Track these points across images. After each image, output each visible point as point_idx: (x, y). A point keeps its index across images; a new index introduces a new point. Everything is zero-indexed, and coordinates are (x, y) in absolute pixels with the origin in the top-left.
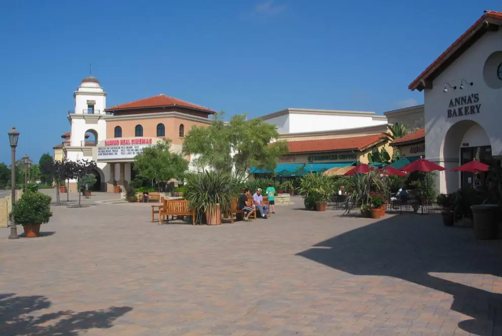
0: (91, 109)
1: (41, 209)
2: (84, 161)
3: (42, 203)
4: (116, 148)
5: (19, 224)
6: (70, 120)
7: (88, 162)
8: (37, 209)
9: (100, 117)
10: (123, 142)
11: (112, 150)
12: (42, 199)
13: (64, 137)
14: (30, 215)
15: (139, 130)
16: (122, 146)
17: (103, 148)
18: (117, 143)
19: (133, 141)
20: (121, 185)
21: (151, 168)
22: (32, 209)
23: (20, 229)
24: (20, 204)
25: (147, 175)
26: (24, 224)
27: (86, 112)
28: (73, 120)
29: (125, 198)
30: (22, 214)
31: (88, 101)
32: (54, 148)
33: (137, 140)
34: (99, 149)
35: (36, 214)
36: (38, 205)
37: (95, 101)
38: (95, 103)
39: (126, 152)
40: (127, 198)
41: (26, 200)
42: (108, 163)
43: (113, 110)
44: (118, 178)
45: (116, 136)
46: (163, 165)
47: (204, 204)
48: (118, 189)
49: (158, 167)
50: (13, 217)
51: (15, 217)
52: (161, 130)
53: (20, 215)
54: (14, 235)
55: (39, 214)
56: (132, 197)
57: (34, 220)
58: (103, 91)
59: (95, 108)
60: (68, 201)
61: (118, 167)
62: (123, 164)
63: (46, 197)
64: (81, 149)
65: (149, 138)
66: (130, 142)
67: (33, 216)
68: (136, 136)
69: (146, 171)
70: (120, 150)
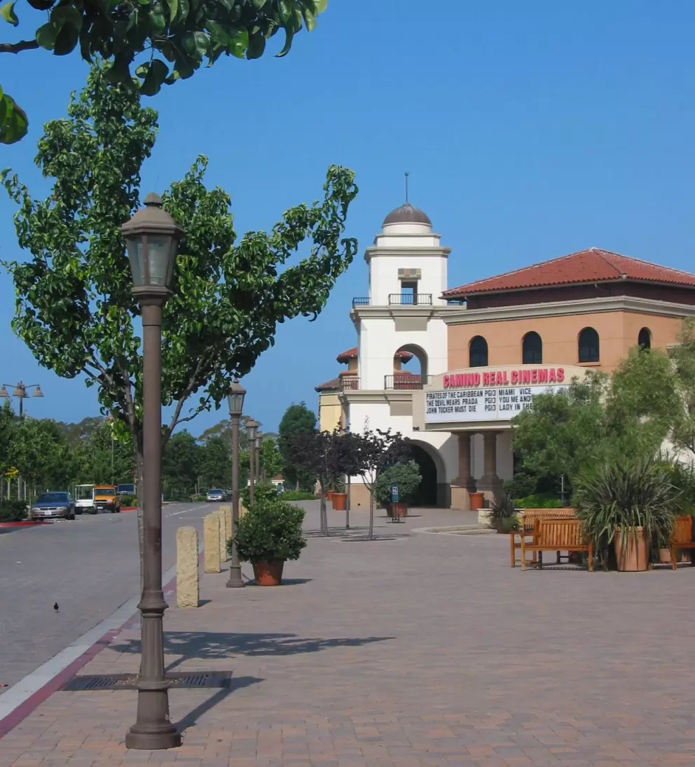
0: (410, 290)
1: (285, 533)
2: (381, 433)
3: (287, 521)
4: (472, 394)
5: (246, 560)
6: (356, 319)
7: (391, 434)
8: (278, 533)
9: (432, 314)
10: (490, 379)
11: (461, 399)
12: (286, 514)
13: (343, 359)
14: (266, 544)
15: (532, 348)
16: (489, 388)
17: (439, 394)
18: (474, 380)
19: (514, 374)
20: (487, 489)
21: (552, 446)
22: (270, 532)
23: (247, 568)
24: (249, 522)
25: (542, 464)
26: (255, 560)
27: (397, 300)
28: (364, 322)
29: (487, 521)
30: (250, 541)
31: (401, 271)
32: (319, 390)
33: (527, 373)
34: (431, 396)
35: (276, 542)
36: (280, 525)
37: (419, 270)
38: (419, 278)
39: (499, 403)
40: (493, 521)
41: (257, 514)
42: (453, 432)
43: (465, 296)
44: (478, 472)
45: (472, 364)
46: (584, 439)
47: (608, 526)
48: (477, 500)
49: (571, 445)
50: (234, 546)
51: (239, 547)
52: (588, 345)
53: (247, 543)
54: (236, 580)
55: (282, 541)
56: (505, 520)
57: (272, 552)
58: (441, 244)
59: (419, 291)
60: (348, 527)
61: (478, 443)
62: (491, 437)
63: (293, 511)
64: (384, 397)
65: (556, 367)
66: (509, 378)
67: (270, 545)
68: (525, 362)
69: (541, 455)
70: (481, 400)
